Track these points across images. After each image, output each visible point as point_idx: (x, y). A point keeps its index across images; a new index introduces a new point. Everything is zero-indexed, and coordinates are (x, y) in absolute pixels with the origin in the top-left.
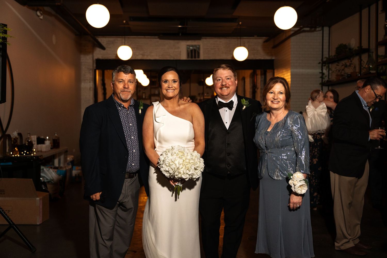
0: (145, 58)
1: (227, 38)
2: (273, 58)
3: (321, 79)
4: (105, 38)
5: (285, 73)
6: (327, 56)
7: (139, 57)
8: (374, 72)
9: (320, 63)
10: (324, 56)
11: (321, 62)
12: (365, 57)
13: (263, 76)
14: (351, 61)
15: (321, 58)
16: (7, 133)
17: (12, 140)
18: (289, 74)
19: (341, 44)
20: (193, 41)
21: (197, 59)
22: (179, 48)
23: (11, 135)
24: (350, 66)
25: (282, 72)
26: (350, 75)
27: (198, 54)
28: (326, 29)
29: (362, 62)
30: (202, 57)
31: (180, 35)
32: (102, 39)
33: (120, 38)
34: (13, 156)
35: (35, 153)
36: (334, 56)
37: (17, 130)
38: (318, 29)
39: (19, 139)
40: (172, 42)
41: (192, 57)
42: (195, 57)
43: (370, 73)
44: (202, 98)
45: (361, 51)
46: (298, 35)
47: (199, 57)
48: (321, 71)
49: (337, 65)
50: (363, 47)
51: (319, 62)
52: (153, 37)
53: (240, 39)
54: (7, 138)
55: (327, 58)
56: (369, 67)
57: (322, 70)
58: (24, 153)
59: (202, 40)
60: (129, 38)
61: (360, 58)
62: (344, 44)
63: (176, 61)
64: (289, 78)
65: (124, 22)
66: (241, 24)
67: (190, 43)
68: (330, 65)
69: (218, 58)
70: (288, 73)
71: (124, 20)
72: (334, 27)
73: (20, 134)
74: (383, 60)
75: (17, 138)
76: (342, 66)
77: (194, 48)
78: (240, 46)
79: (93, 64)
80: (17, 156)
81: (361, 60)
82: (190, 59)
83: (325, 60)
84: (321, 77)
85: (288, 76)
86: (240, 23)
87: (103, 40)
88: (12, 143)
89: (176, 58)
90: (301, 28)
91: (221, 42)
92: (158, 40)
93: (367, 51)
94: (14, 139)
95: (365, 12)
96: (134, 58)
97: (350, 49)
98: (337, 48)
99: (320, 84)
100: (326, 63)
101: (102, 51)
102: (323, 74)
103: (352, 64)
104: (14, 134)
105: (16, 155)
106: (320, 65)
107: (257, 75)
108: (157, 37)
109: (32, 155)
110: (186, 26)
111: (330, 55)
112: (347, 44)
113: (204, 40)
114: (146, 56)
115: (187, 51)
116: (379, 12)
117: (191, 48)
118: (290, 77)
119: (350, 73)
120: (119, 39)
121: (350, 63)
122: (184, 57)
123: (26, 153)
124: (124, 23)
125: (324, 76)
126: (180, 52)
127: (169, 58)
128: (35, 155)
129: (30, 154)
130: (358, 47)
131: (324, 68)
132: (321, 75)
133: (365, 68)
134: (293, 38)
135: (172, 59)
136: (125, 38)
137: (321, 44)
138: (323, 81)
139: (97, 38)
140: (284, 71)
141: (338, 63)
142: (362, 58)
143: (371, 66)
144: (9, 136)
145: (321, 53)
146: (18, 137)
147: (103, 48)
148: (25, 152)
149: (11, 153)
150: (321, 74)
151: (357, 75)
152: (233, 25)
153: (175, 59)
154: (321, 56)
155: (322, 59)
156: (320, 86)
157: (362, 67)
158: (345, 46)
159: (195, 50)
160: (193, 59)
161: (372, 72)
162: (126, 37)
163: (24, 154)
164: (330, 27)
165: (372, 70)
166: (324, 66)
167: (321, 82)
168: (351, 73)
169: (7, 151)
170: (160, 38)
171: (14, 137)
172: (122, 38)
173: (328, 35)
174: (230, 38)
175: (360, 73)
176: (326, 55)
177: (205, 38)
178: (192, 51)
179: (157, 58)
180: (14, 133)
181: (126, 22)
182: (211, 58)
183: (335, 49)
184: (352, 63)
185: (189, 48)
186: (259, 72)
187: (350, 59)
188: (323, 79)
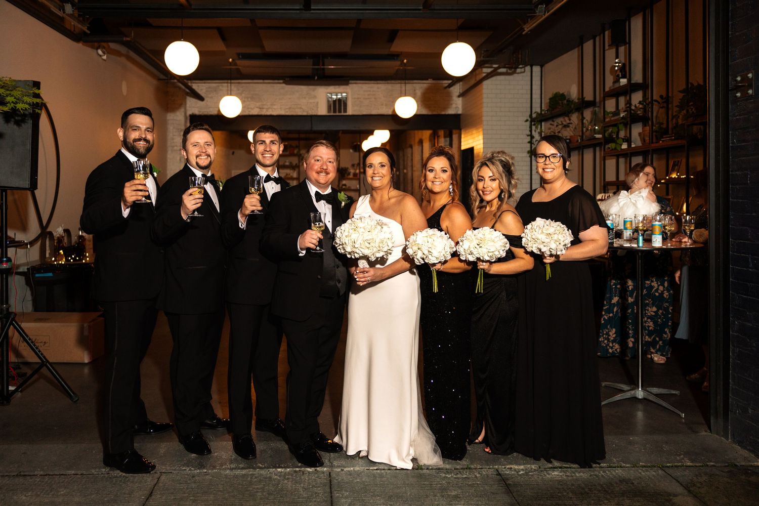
0: (264, 112)
1: (389, 82)
2: (460, 112)
3: (529, 145)
4: (205, 83)
5: (475, 135)
6: (539, 110)
7: (255, 112)
8: (600, 136)
9: (527, 121)
10: (533, 111)
11: (529, 119)
12: (588, 114)
13: (448, 139)
14: (570, 120)
15: (529, 113)
16: (48, 230)
17: (54, 240)
18: (481, 137)
19: (556, 93)
20: (337, 87)
21: (343, 114)
22: (315, 97)
23: (53, 232)
24: (568, 127)
25: (472, 134)
26: (569, 139)
27: (344, 106)
28: (536, 69)
29: (584, 121)
30: (350, 111)
31: (316, 78)
32: (199, 84)
33: (224, 83)
34: (55, 263)
35: (88, 259)
36: (547, 111)
37: (63, 225)
38: (518, 70)
39: (66, 238)
40: (304, 89)
41: (335, 112)
42: (340, 112)
43: (595, 138)
44: (358, 171)
45: (582, 105)
46: (494, 78)
47: (345, 111)
48: (529, 133)
49: (551, 124)
50: (586, 99)
51: (525, 119)
52: (276, 81)
53: (405, 83)
54: (48, 236)
55: (538, 113)
56: (595, 128)
57: (531, 131)
58: (72, 258)
59: (350, 85)
60: (239, 83)
61: (582, 114)
62: (561, 93)
63: (311, 116)
64: (480, 144)
65: (231, 60)
66: (407, 62)
67: (331, 89)
68: (543, 123)
69: (374, 112)
70: (478, 136)
71: (229, 59)
72: (548, 66)
73: (67, 231)
74: (612, 119)
75: (63, 237)
76: (557, 126)
77: (339, 97)
78: (405, 95)
79: (186, 122)
80: (62, 263)
81: (583, 118)
82: (332, 114)
83: (534, 116)
84: (529, 142)
85: (480, 140)
86: (405, 61)
87: (200, 87)
88: (55, 244)
89: (310, 113)
90: (496, 69)
91: (379, 89)
92: (284, 85)
93: (592, 104)
94: (58, 237)
95: (588, 46)
96: (247, 113)
97: (568, 101)
98: (550, 99)
99: (528, 152)
100: (535, 120)
101: (200, 103)
102: (532, 137)
103: (571, 123)
104: (59, 231)
105: (60, 262)
106: (528, 123)
107: (438, 137)
108: (281, 81)
109: (84, 261)
110: (322, 67)
111: (543, 108)
112: (565, 94)
113: (354, 85)
114: (265, 110)
115: (328, 101)
116: (607, 47)
117: (334, 97)
118: (482, 141)
119: (568, 137)
120: (224, 85)
121: (568, 122)
122: (323, 110)
123: (74, 259)
124: (229, 62)
125: (534, 140)
126: (318, 103)
127: (300, 113)
128: (88, 262)
129: (81, 260)
130: (578, 99)
131: (534, 127)
132: (529, 139)
133: (587, 129)
134: (485, 83)
135: (305, 114)
136: (231, 83)
137: (529, 92)
138: (533, 148)
139: (189, 84)
140: (474, 132)
141: (553, 121)
142: (584, 116)
143: (597, 128)
144: (51, 234)
145: (529, 105)
146: (63, 235)
147: (201, 98)
148: (73, 256)
149: (53, 259)
150: (529, 137)
151: (578, 141)
152: (394, 65)
153: (308, 114)
154: (529, 110)
155: (531, 116)
156: (528, 155)
157: (584, 129)
158: (563, 95)
159: (340, 100)
160: (337, 114)
161: (597, 136)
162: (232, 81)
163: (72, 261)
164: (542, 67)
165: (598, 134)
166: (534, 125)
167: (529, 149)
168: (570, 136)
169: (47, 255)
170: (286, 83)
171: (58, 236)
172: (227, 83)
173: (539, 78)
174: (393, 82)
175: (582, 137)
176: (537, 108)
177: (356, 83)
178: (335, 102)
179: (283, 113)
180: (58, 229)
181: (233, 60)
182: (365, 113)
183: (548, 101)
184: (571, 121)
185: (331, 98)
186: (441, 133)
187: (568, 116)
188: (533, 145)
